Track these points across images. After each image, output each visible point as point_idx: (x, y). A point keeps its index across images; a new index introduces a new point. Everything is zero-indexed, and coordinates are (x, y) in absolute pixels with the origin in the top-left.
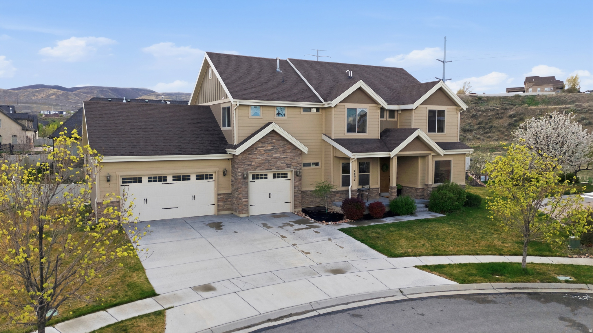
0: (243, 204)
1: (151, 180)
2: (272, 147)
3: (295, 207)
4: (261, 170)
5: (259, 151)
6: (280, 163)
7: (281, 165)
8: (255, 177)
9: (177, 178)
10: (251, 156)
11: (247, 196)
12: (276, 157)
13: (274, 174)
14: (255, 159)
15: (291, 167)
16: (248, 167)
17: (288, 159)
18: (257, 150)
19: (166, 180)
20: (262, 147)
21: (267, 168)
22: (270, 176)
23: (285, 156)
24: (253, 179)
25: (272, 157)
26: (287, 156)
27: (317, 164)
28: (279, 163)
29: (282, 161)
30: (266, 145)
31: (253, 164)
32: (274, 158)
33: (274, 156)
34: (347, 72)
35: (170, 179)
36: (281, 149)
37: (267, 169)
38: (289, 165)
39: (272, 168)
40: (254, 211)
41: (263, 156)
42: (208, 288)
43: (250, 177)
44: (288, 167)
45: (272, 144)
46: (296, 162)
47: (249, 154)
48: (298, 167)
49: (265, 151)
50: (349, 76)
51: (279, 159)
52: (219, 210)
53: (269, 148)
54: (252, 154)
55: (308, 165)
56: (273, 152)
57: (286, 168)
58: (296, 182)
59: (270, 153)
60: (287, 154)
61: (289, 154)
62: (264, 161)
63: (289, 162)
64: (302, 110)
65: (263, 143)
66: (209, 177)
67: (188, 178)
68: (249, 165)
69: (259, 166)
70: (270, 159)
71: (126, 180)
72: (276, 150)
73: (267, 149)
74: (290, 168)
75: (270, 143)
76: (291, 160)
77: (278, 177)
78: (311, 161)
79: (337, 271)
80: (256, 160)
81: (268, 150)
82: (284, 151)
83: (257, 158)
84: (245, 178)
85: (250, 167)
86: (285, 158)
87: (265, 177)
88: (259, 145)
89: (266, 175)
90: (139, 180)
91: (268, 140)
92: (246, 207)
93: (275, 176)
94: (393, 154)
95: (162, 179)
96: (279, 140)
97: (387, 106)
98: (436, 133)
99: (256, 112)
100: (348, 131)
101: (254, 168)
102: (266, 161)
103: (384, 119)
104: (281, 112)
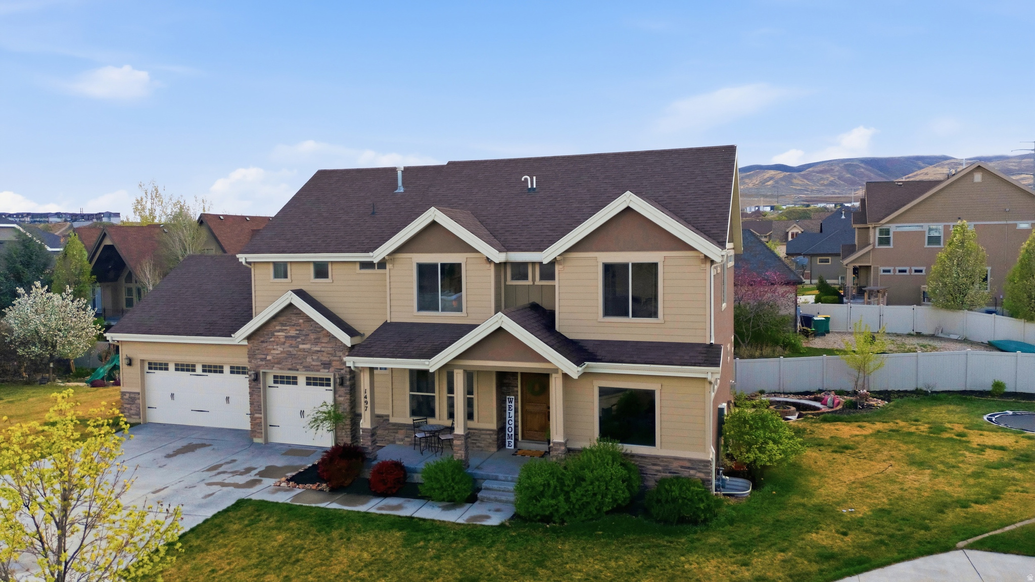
0: (257, 422)
1: (180, 367)
2: (298, 332)
4: (281, 369)
5: (277, 337)
6: (311, 360)
7: (314, 363)
8: (278, 380)
9: (208, 369)
10: (265, 345)
11: (267, 411)
12: (304, 349)
13: (308, 378)
14: (270, 350)
15: (330, 369)
16: (261, 363)
17: (325, 354)
18: (274, 335)
19: (194, 370)
20: (282, 331)
21: (290, 367)
22: (302, 380)
23: (319, 349)
24: (275, 382)
25: (296, 349)
26: (323, 349)
28: (309, 360)
29: (314, 357)
30: (288, 328)
31: (269, 358)
32: (300, 350)
33: (301, 346)
34: (523, 179)
35: (199, 369)
36: (312, 336)
37: (290, 369)
38: (326, 365)
39: (298, 367)
40: (277, 436)
41: (283, 346)
43: (270, 380)
44: (324, 368)
45: (297, 326)
46: (338, 361)
47: (263, 342)
48: (343, 369)
49: (286, 337)
50: (530, 187)
51: (309, 352)
53: (293, 333)
54: (266, 342)
56: (299, 340)
57: (321, 370)
58: (340, 396)
59: (294, 342)
60: (323, 345)
61: (326, 345)
62: (285, 355)
63: (325, 358)
64: (358, 266)
65: (282, 324)
66: (243, 370)
67: (221, 370)
68: (262, 360)
69: (279, 362)
70: (295, 352)
71: (155, 366)
72: (303, 338)
73: (289, 334)
74: (327, 370)
75: (294, 325)
76: (329, 356)
77: (315, 384)
80: (273, 352)
81: (293, 337)
82: (319, 338)
83: (274, 349)
84: (256, 380)
85: (264, 363)
86: (318, 351)
87: (293, 381)
88: (278, 328)
89: (295, 378)
90: (164, 367)
91: (291, 319)
92: (259, 427)
93: (311, 382)
94: (433, 364)
95: (190, 368)
96: (309, 320)
97: (498, 257)
98: (630, 319)
99: (281, 271)
100: (421, 308)
101: (270, 365)
102: (290, 355)
103: (529, 282)
104: (321, 271)
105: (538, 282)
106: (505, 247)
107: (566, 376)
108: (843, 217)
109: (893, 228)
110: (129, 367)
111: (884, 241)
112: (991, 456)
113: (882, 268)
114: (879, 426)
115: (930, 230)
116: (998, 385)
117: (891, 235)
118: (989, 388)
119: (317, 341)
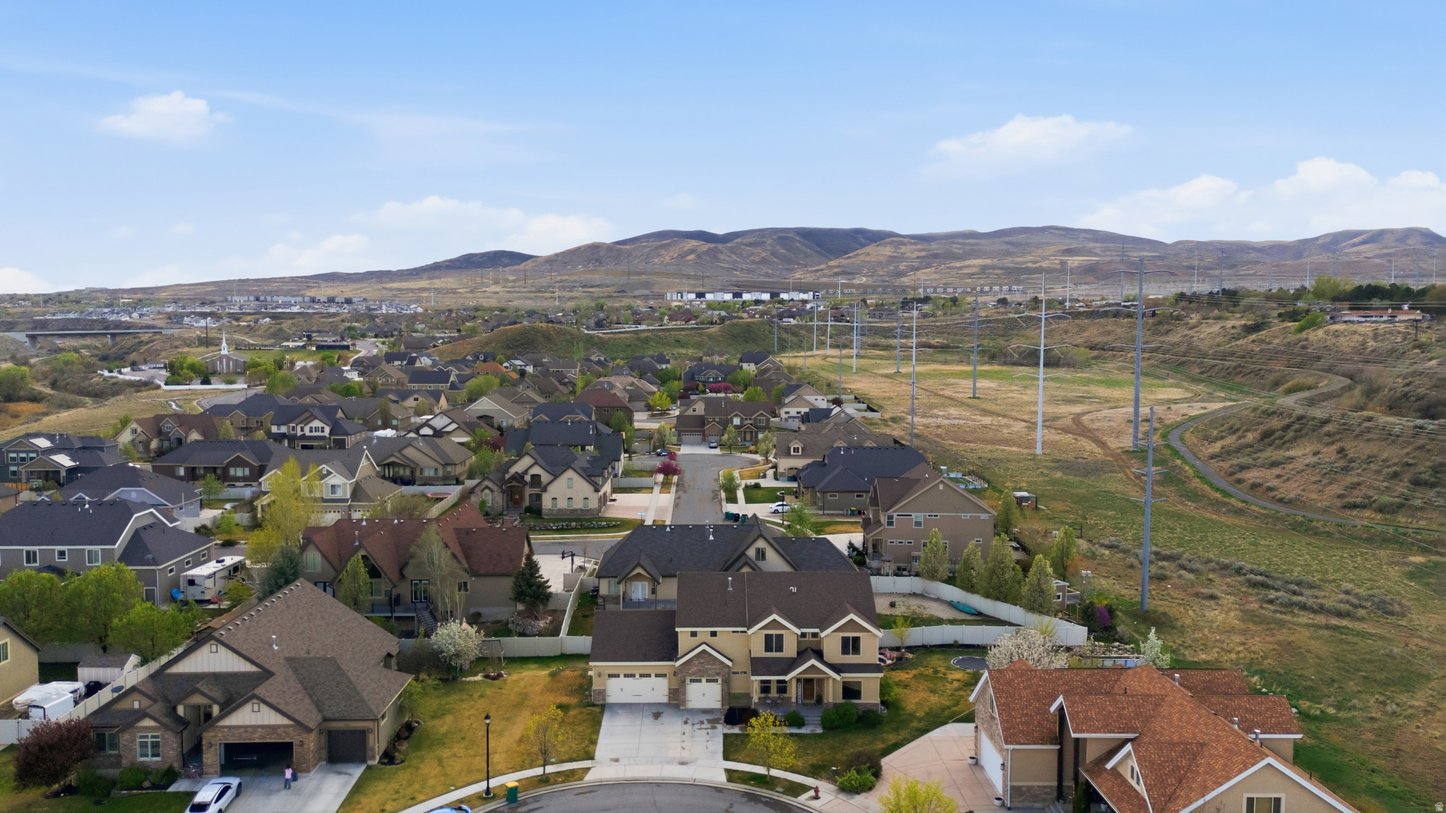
1: (626, 676)
2: (704, 661)
3: (723, 705)
4: (696, 677)
5: (694, 663)
6: (710, 672)
7: (711, 674)
8: (691, 681)
9: (642, 676)
10: (690, 666)
11: (685, 695)
12: (708, 668)
14: (691, 668)
19: (635, 677)
20: (697, 660)
22: (704, 680)
27: (745, 673)
29: (712, 671)
30: (700, 659)
31: (690, 672)
32: (706, 668)
34: (791, 589)
35: (637, 676)
36: (711, 662)
37: (701, 677)
38: (718, 674)
39: (704, 675)
40: (691, 705)
41: (697, 667)
42: (617, 760)
43: (688, 681)
45: (704, 658)
46: (722, 672)
47: (687, 665)
48: (725, 675)
49: (699, 663)
50: (794, 592)
51: (710, 669)
52: (669, 700)
53: (702, 661)
54: (691, 664)
55: (738, 673)
57: (715, 676)
58: (724, 686)
59: (704, 666)
60: (717, 667)
62: (698, 671)
63: (717, 671)
64: (731, 633)
66: (664, 676)
67: (649, 676)
69: (694, 674)
70: (703, 669)
71: (610, 676)
72: (707, 663)
74: (719, 676)
75: (702, 658)
76: (719, 670)
77: (710, 682)
78: (740, 671)
79: (682, 763)
80: (692, 670)
83: (693, 668)
84: (684, 681)
85: (687, 674)
86: (714, 669)
87: (700, 681)
88: (694, 659)
90: (618, 676)
91: (701, 655)
92: (684, 702)
93: (707, 681)
94: (787, 678)
95: (633, 676)
96: (710, 655)
97: (799, 632)
98: (851, 656)
99: (694, 634)
100: (766, 651)
101: (690, 675)
102: (700, 670)
103: (807, 639)
104: (714, 634)
105: (811, 639)
106: (799, 627)
107: (834, 679)
108: (842, 453)
109: (895, 515)
110: (599, 679)
111: (890, 523)
112: (956, 684)
113: (889, 541)
114: (914, 672)
115: (916, 517)
116: (956, 642)
117: (894, 520)
118: (952, 643)
119: (714, 664)
